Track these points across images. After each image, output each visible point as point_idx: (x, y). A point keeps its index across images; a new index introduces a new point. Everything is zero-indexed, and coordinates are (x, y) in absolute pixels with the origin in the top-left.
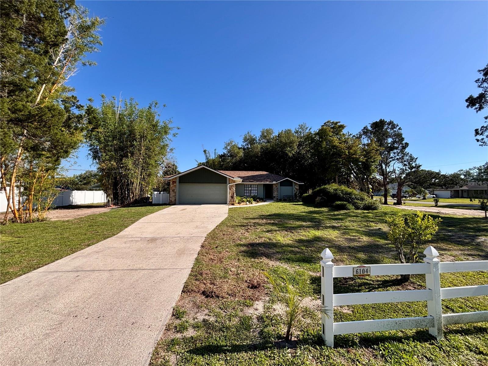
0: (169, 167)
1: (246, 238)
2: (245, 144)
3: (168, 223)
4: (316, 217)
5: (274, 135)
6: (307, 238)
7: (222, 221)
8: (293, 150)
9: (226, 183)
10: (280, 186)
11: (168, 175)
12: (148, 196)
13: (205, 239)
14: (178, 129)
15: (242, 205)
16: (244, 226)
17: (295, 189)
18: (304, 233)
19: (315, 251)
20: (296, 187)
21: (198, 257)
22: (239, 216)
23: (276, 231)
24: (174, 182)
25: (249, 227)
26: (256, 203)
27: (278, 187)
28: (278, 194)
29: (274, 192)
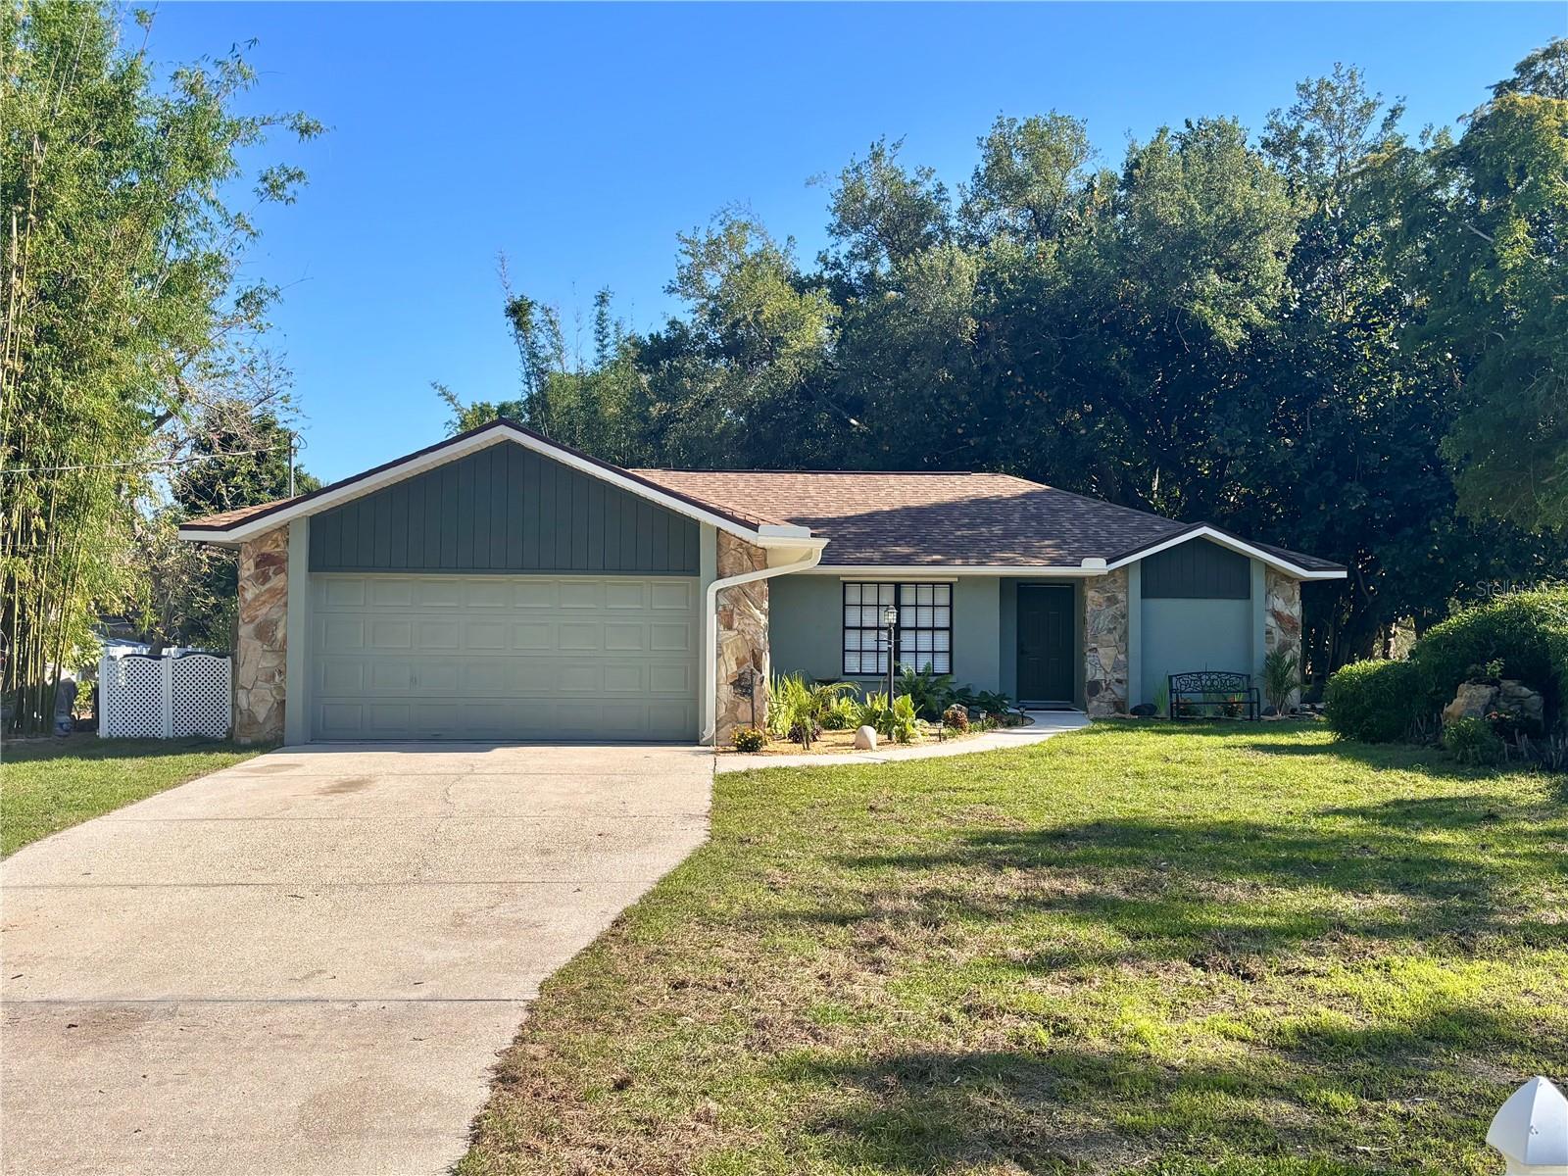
0: (227, 441)
1: (860, 1018)
2: (845, 247)
3: (230, 893)
4: (1448, 855)
5: (1088, 168)
6: (1375, 1023)
7: (664, 880)
8: (1249, 292)
9: (694, 570)
10: (1145, 594)
11: (221, 509)
12: (65, 674)
13: (526, 1016)
14: (305, 131)
15: (826, 754)
16: (843, 921)
17: (1271, 621)
18: (1347, 982)
19: (1440, 1129)
20: (1279, 604)
21: (471, 1155)
22: (799, 842)
23: (1110, 960)
24: (270, 563)
25: (886, 927)
26: (942, 737)
27: (1127, 607)
28: (1126, 666)
29: (1090, 650)
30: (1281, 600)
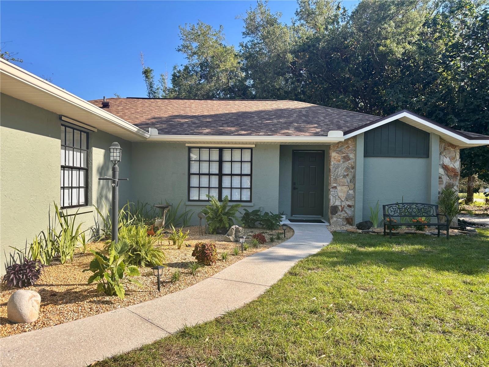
10: (366, 154)
27: (355, 162)
28: (354, 197)
29: (332, 188)
30: (448, 158)
